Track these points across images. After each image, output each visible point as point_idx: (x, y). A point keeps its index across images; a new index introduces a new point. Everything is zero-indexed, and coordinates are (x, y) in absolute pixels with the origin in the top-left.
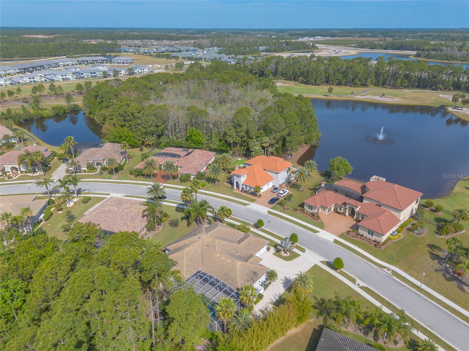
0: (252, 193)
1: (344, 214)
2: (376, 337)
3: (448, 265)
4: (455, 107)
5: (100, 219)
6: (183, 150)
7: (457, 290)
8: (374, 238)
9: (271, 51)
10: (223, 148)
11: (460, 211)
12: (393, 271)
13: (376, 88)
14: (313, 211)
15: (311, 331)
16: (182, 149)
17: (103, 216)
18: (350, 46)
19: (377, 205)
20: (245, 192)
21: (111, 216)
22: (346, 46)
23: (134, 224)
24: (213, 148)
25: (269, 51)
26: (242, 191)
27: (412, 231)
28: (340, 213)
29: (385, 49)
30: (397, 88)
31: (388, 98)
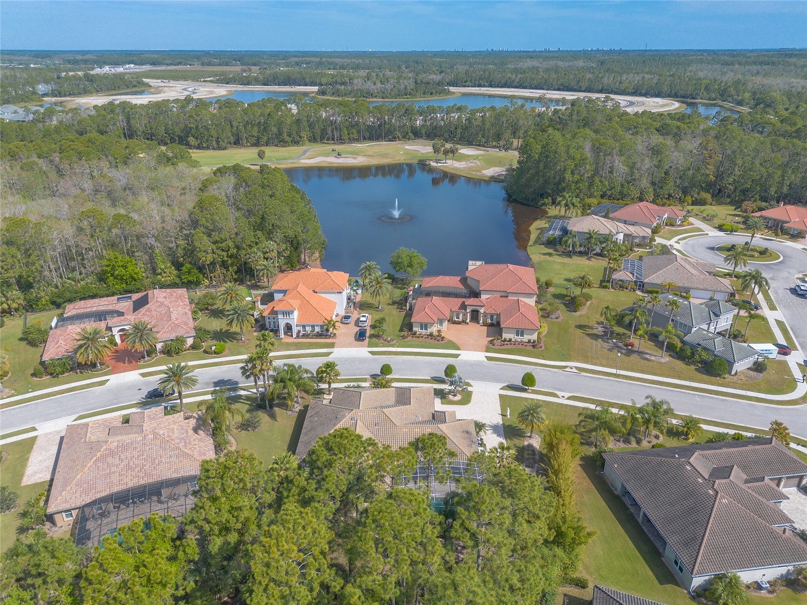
0: (319, 335)
1: (464, 322)
2: (639, 442)
3: (614, 340)
4: (437, 161)
5: (113, 469)
6: (118, 298)
7: (643, 362)
8: (526, 338)
9: (63, 93)
10: (190, 278)
11: (583, 278)
12: (576, 368)
13: (315, 145)
14: (429, 331)
15: (579, 468)
16: (116, 297)
17: (117, 461)
18: (204, 81)
19: (501, 297)
20: (304, 336)
21: (135, 454)
22: (197, 81)
23: (195, 449)
24: (168, 283)
25: (60, 94)
26: (298, 336)
27: (548, 317)
28: (459, 323)
29: (264, 84)
30: (344, 143)
31: (348, 157)
